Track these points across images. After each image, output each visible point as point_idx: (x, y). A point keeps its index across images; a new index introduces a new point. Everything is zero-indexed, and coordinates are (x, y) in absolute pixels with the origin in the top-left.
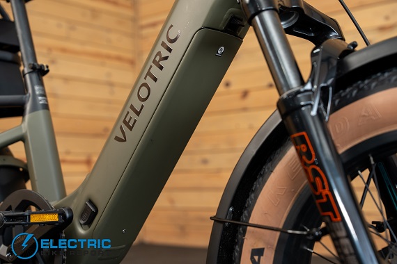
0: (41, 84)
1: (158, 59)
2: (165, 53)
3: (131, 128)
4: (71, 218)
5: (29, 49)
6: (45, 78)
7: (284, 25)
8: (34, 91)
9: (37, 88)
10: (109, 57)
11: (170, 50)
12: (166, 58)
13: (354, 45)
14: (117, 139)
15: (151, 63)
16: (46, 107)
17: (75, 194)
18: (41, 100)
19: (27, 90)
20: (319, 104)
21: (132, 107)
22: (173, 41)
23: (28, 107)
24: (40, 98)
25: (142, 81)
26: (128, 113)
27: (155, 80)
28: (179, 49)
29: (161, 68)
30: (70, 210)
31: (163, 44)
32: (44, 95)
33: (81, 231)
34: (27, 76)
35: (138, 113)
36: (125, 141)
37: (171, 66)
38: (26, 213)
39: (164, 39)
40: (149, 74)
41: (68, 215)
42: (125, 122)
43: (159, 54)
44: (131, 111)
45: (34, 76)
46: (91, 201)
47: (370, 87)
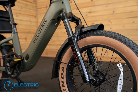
0: (16, 27)
1: (42, 25)
2: (44, 24)
3: (36, 40)
4: (23, 59)
5: (13, 19)
6: (17, 26)
7: (69, 20)
8: (14, 29)
9: (15, 28)
10: (30, 15)
11: (45, 24)
12: (44, 25)
13: (84, 26)
14: (33, 42)
15: (41, 26)
16: (17, 33)
17: (24, 53)
18: (16, 31)
19: (12, 29)
20: (76, 39)
21: (37, 35)
22: (46, 22)
23: (13, 33)
24: (15, 31)
25: (39, 30)
26: (36, 37)
27: (42, 30)
28: (47, 23)
29: (43, 27)
30: (23, 57)
31: (43, 22)
32: (16, 30)
33: (26, 61)
34: (12, 26)
35: (38, 37)
36: (35, 42)
37: (45, 27)
38: (14, 59)
39: (44, 21)
40: (40, 28)
41: (23, 58)
42: (35, 38)
43: (42, 24)
44: (36, 36)
45: (14, 26)
46: (28, 55)
47: (86, 36)
